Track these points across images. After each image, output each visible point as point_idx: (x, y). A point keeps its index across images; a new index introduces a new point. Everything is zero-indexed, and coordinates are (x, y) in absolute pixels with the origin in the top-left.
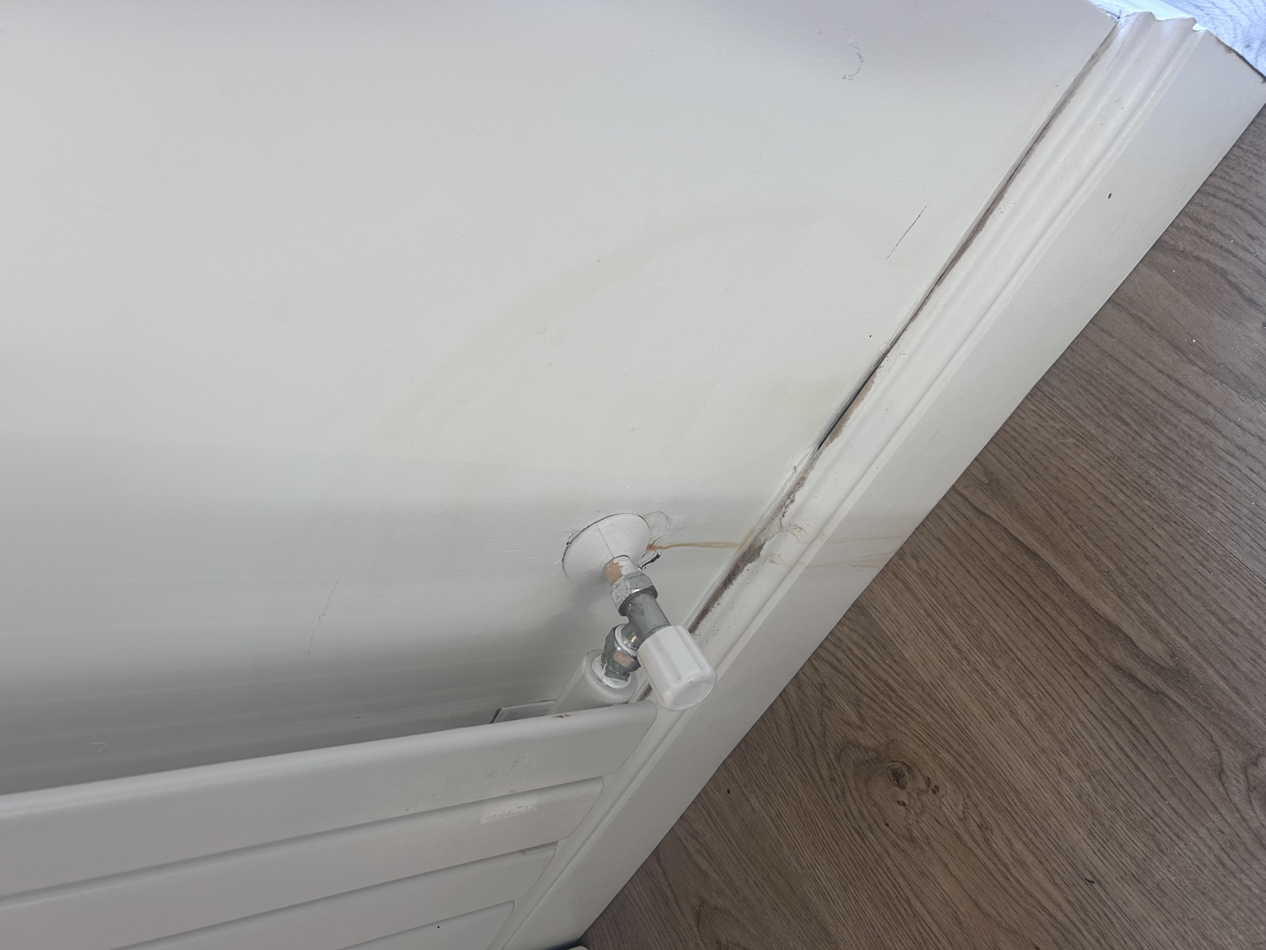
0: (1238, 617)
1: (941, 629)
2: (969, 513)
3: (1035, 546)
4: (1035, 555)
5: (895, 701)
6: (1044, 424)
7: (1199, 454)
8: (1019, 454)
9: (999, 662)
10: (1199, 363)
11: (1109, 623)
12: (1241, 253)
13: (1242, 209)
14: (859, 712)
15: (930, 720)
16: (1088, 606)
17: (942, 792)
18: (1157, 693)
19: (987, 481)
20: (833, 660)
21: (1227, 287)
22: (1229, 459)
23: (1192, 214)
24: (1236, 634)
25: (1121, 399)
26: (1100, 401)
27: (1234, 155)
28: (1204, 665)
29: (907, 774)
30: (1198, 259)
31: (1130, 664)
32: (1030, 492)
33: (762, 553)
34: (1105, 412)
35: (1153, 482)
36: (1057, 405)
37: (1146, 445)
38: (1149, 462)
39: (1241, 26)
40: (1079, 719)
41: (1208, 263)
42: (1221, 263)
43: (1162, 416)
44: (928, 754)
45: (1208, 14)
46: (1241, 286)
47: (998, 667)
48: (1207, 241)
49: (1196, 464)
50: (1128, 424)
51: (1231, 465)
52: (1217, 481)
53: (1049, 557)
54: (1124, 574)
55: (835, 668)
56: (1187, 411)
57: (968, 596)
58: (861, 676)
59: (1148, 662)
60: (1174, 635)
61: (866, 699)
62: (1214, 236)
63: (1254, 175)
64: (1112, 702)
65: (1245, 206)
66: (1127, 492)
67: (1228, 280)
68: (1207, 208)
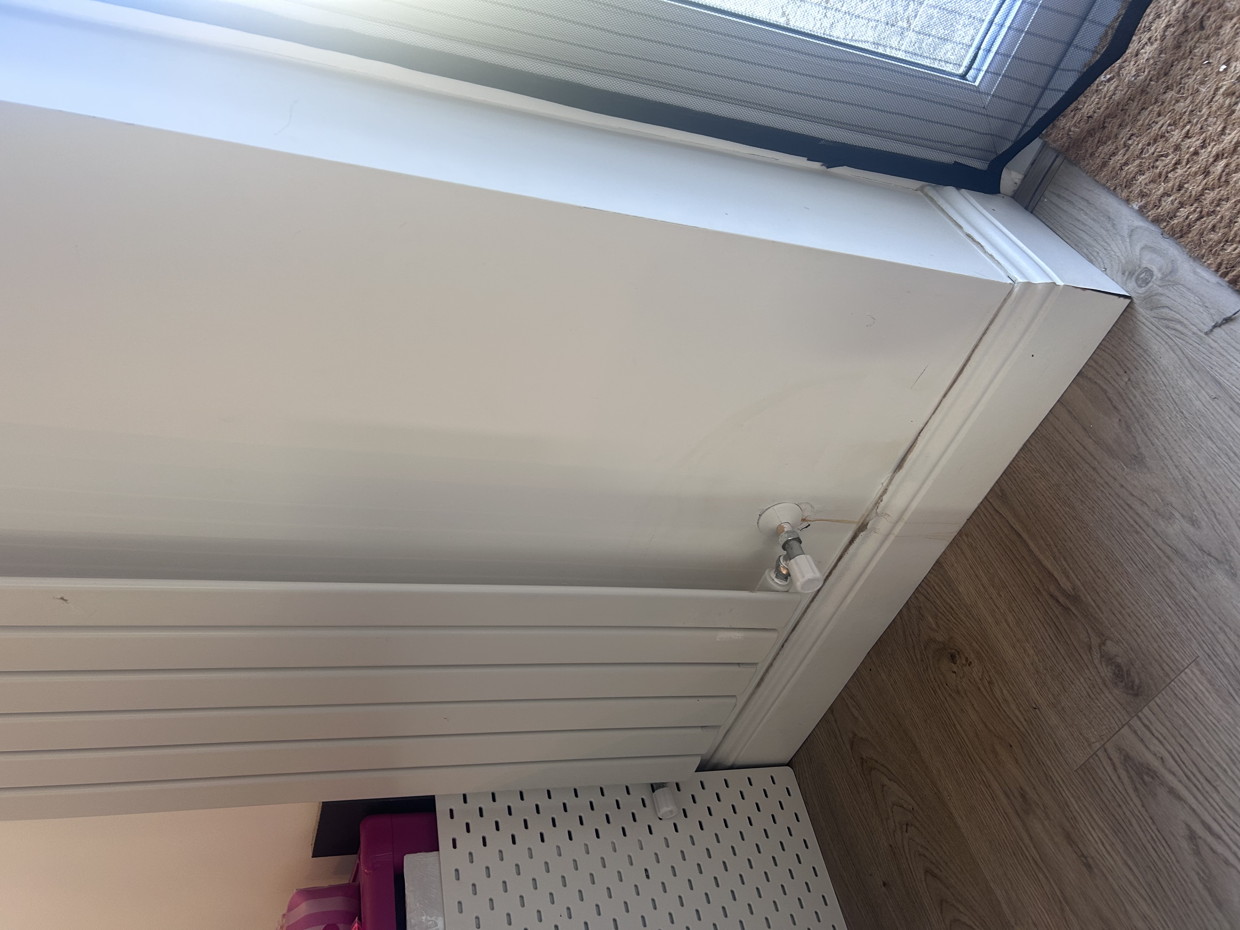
0: (1100, 569)
1: (977, 576)
2: (992, 512)
3: (1020, 531)
4: (1019, 535)
5: (954, 616)
6: (1028, 465)
7: (1090, 485)
8: (1015, 480)
9: (1001, 593)
10: (1093, 438)
11: (1049, 572)
12: (1113, 383)
13: (1115, 359)
14: (937, 622)
15: (969, 625)
16: (1041, 563)
17: (973, 665)
18: (1066, 609)
19: (1001, 495)
20: (926, 593)
21: (1107, 400)
22: (1102, 488)
23: (1095, 359)
24: (1099, 578)
25: (1060, 454)
26: (1052, 454)
27: (1113, 330)
28: (1086, 594)
29: (957, 655)
30: (1096, 383)
31: (1057, 594)
32: (1019, 502)
33: (868, 527)
34: (1054, 460)
35: (1071, 499)
36: (1033, 455)
37: (1069, 479)
38: (1070, 488)
39: (1121, 262)
40: (1034, 623)
41: (1100, 386)
42: (1105, 387)
43: (1077, 464)
44: (967, 644)
45: (1108, 253)
46: (1112, 399)
47: (1001, 596)
48: (1100, 374)
49: (1088, 490)
50: (1062, 468)
51: (1102, 491)
52: (1096, 499)
53: (1025, 536)
54: (1056, 547)
55: (926, 598)
56: (1087, 462)
57: (990, 557)
58: (938, 602)
59: (1064, 592)
60: (1075, 579)
61: (940, 615)
62: (1103, 372)
63: (1120, 342)
64: (1048, 614)
65: (1116, 358)
66: (1060, 504)
67: (1107, 395)
68: (1101, 357)
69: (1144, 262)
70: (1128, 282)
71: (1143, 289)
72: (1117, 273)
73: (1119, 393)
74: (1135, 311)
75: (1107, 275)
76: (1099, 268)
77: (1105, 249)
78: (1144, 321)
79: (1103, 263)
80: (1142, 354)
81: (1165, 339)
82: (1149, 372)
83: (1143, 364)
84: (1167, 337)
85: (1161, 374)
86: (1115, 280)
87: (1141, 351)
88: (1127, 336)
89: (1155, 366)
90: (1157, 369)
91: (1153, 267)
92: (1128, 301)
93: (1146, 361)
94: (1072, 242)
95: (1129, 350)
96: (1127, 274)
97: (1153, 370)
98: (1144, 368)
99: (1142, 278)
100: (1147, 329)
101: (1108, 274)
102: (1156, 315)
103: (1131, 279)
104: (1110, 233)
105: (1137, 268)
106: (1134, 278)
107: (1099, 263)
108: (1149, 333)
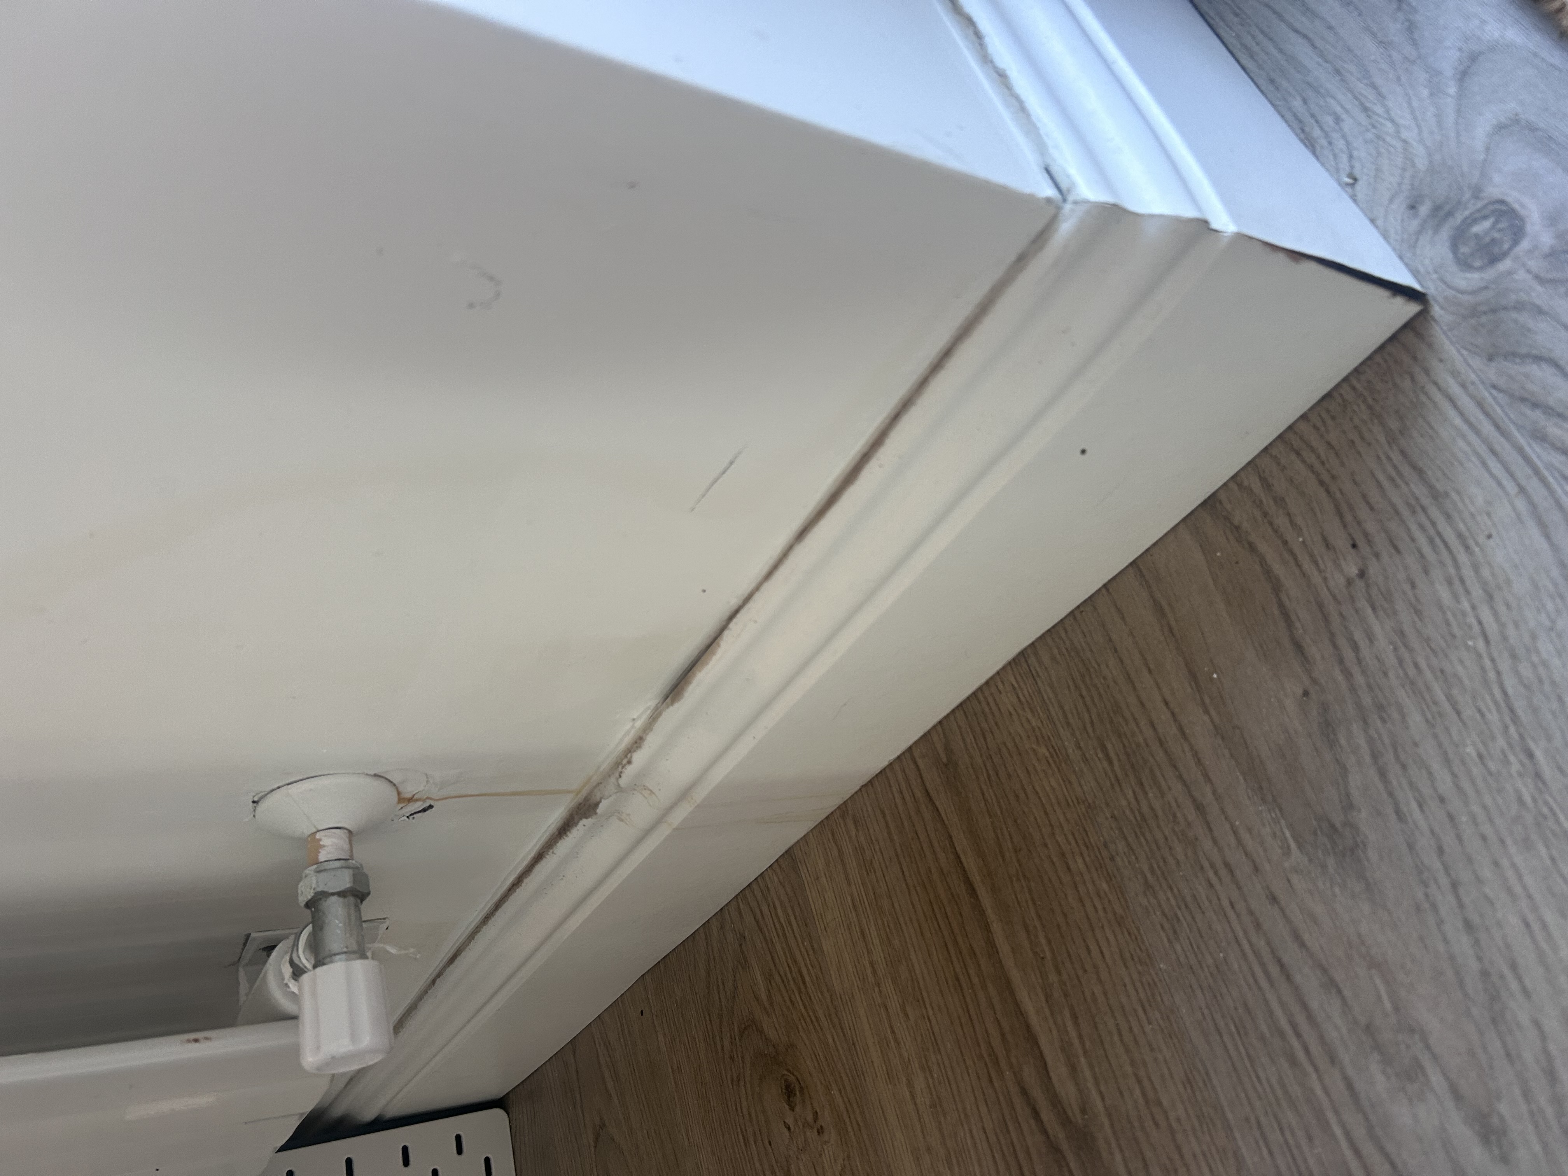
0: (1165, 1103)
1: (863, 933)
2: (919, 794)
3: (976, 879)
4: (972, 891)
5: (803, 997)
6: (1020, 712)
7: (1179, 849)
8: (985, 739)
9: (909, 1009)
10: (1213, 713)
11: (1028, 1027)
12: (1307, 565)
13: (1328, 492)
14: (769, 991)
15: (831, 1041)
16: (1012, 993)
17: (826, 1137)
18: (1054, 1149)
19: (945, 760)
20: (758, 912)
21: (1276, 612)
22: (1211, 874)
23: (1264, 472)
24: (1157, 1125)
25: (1111, 722)
26: (1088, 710)
27: (1341, 395)
28: (1114, 1144)
29: (798, 1094)
30: (1252, 548)
31: (1037, 1093)
32: (986, 801)
33: (598, 811)
34: (1090, 730)
35: (1118, 859)
36: (1040, 692)
37: (1124, 803)
38: (1120, 829)
39: (1413, 165)
40: (971, 1131)
41: (1263, 562)
42: (1278, 569)
43: (1152, 771)
44: (822, 1084)
45: (1374, 127)
46: (1293, 617)
47: (906, 1015)
48: (1271, 524)
49: (1171, 861)
50: (1111, 763)
51: (1211, 886)
52: (1189, 899)
53: (986, 901)
54: (1059, 973)
55: (758, 922)
56: (1180, 777)
57: (896, 905)
58: (778, 947)
59: (1055, 1101)
60: (1090, 1084)
61: (777, 977)
62: (1281, 521)
63: (1357, 440)
64: (1008, 1132)
65: (1333, 488)
66: (1087, 859)
67: (1280, 600)
68: (1284, 469)
69: (1497, 178)
70: (1424, 239)
71: (1476, 275)
72: (1391, 201)
73: (1321, 606)
74: (1430, 346)
75: (1355, 201)
76: (1335, 172)
77: (1365, 109)
78: (1455, 389)
79: (1351, 157)
80: (1426, 501)
81: (1519, 474)
82: (1437, 573)
83: (1422, 540)
84: (1529, 471)
85: (1477, 592)
86: (1380, 222)
87: (1420, 490)
88: (1382, 424)
89: (1463, 558)
90: (1468, 572)
91: (1526, 200)
92: (1413, 308)
93: (1432, 532)
94: (1260, 67)
95: (1381, 477)
96: (1424, 209)
97: (1452, 571)
98: (1422, 556)
99: (1477, 236)
100: (1458, 421)
101: (1360, 196)
102: (1502, 382)
103: (1437, 229)
104: (1394, 54)
105: (1467, 195)
106: (1445, 233)
107: (1335, 156)
108: (1464, 437)
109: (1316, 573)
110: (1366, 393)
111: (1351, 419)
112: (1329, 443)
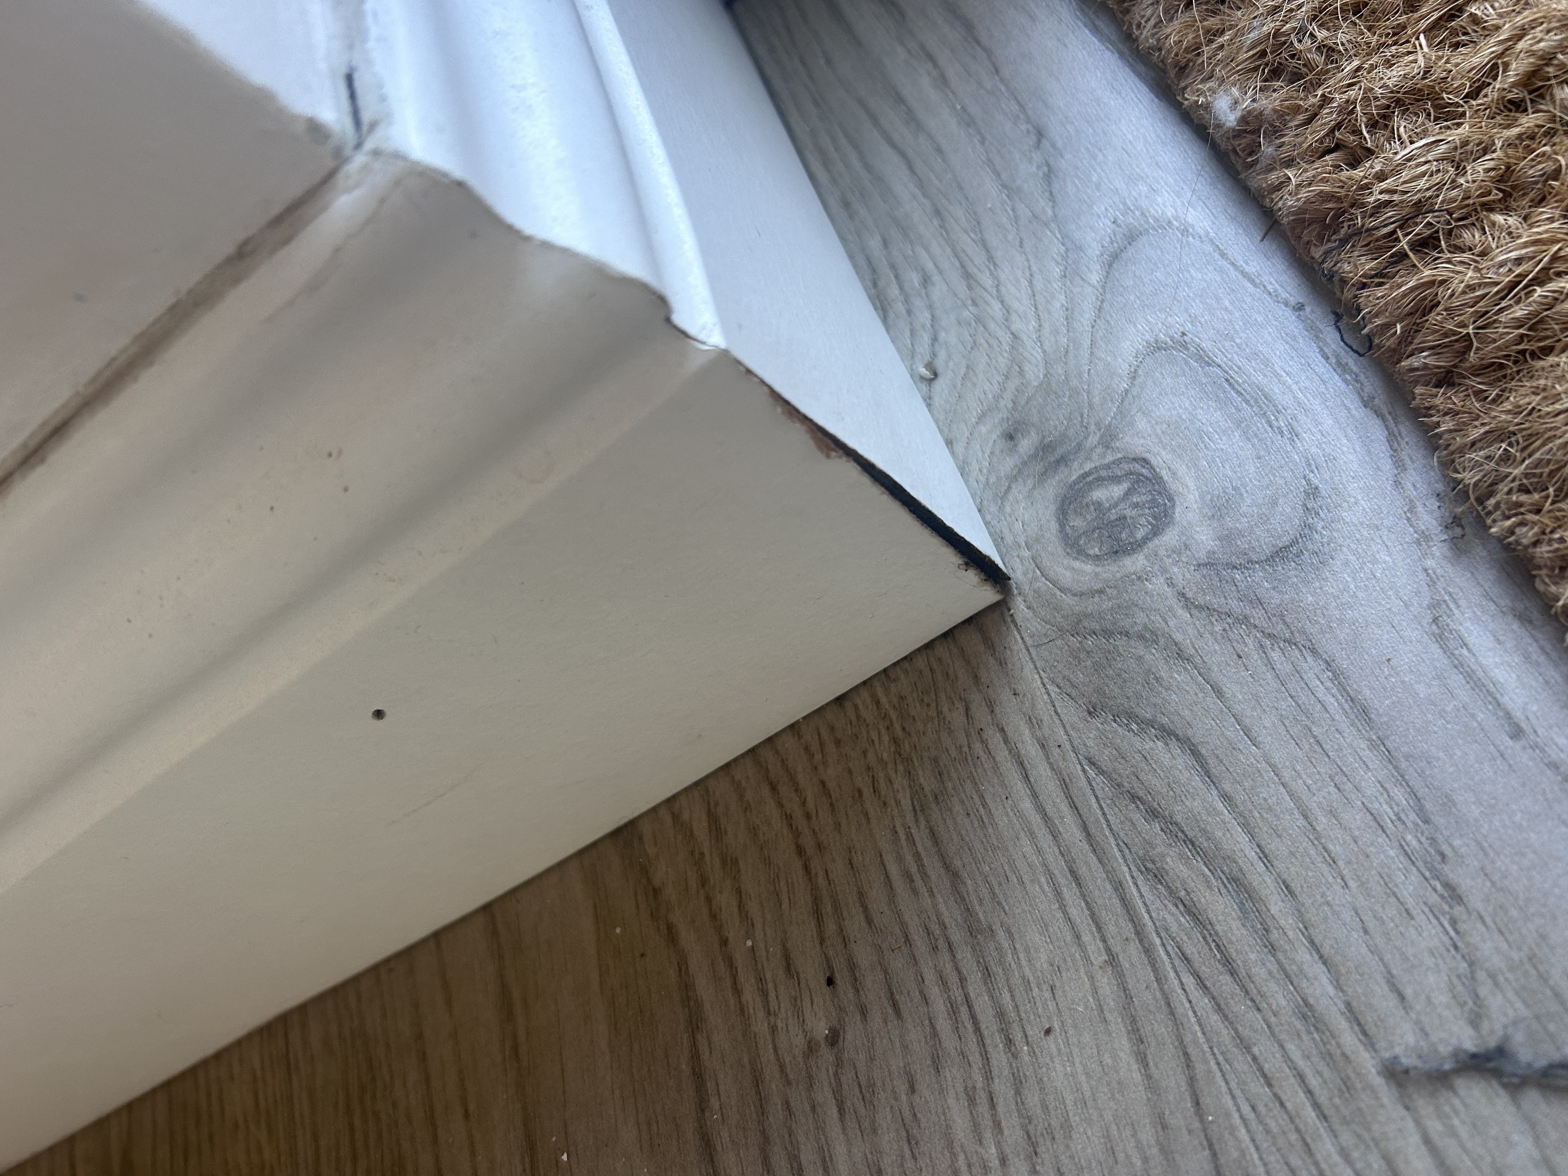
13: (806, 868)
21: (685, 1065)
23: (717, 804)
27: (856, 707)
30: (671, 935)
39: (1021, 372)
41: (683, 967)
42: (703, 986)
45: (975, 303)
46: (710, 1086)
48: (709, 899)
62: (725, 900)
63: (867, 792)
65: (816, 866)
67: (694, 1045)
68: (747, 808)
69: (1141, 423)
70: (1018, 492)
71: (1089, 568)
72: (981, 418)
73: (757, 1079)
74: (1002, 663)
75: (929, 406)
76: (909, 355)
77: (967, 276)
78: (1030, 750)
79: (935, 339)
80: (957, 935)
81: (1111, 929)
82: (952, 1074)
83: (939, 1006)
84: (1128, 930)
85: (1013, 1134)
86: (959, 448)
87: (950, 913)
88: (909, 774)
89: (999, 1057)
90: (1002, 1088)
91: (1182, 470)
92: (988, 595)
93: (957, 993)
94: (834, 181)
96: (1026, 445)
98: (935, 1034)
99: (1099, 504)
101: (937, 401)
103: (1043, 476)
104: (1021, 208)
105: (1093, 440)
106: (1052, 488)
107: (913, 332)
109: (761, 1014)
110: (894, 716)
111: (865, 753)
112: (823, 783)
